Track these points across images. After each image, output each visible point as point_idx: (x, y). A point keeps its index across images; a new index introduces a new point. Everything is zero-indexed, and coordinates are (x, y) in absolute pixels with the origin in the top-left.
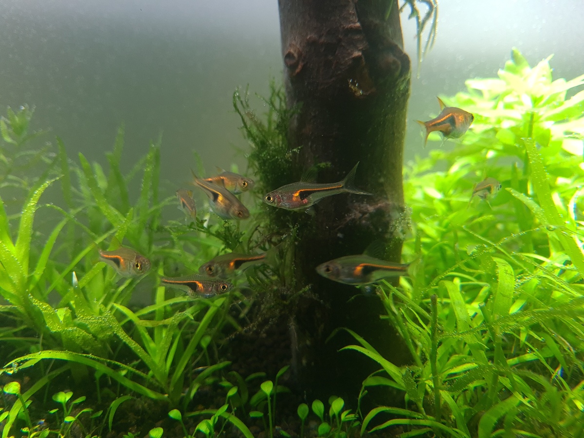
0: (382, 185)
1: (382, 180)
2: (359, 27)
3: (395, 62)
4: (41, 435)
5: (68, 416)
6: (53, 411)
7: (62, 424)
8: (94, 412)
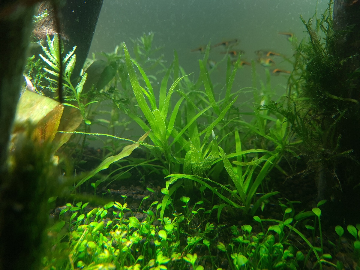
4: (180, 219)
5: (193, 210)
6: (184, 207)
7: (189, 215)
8: (206, 210)
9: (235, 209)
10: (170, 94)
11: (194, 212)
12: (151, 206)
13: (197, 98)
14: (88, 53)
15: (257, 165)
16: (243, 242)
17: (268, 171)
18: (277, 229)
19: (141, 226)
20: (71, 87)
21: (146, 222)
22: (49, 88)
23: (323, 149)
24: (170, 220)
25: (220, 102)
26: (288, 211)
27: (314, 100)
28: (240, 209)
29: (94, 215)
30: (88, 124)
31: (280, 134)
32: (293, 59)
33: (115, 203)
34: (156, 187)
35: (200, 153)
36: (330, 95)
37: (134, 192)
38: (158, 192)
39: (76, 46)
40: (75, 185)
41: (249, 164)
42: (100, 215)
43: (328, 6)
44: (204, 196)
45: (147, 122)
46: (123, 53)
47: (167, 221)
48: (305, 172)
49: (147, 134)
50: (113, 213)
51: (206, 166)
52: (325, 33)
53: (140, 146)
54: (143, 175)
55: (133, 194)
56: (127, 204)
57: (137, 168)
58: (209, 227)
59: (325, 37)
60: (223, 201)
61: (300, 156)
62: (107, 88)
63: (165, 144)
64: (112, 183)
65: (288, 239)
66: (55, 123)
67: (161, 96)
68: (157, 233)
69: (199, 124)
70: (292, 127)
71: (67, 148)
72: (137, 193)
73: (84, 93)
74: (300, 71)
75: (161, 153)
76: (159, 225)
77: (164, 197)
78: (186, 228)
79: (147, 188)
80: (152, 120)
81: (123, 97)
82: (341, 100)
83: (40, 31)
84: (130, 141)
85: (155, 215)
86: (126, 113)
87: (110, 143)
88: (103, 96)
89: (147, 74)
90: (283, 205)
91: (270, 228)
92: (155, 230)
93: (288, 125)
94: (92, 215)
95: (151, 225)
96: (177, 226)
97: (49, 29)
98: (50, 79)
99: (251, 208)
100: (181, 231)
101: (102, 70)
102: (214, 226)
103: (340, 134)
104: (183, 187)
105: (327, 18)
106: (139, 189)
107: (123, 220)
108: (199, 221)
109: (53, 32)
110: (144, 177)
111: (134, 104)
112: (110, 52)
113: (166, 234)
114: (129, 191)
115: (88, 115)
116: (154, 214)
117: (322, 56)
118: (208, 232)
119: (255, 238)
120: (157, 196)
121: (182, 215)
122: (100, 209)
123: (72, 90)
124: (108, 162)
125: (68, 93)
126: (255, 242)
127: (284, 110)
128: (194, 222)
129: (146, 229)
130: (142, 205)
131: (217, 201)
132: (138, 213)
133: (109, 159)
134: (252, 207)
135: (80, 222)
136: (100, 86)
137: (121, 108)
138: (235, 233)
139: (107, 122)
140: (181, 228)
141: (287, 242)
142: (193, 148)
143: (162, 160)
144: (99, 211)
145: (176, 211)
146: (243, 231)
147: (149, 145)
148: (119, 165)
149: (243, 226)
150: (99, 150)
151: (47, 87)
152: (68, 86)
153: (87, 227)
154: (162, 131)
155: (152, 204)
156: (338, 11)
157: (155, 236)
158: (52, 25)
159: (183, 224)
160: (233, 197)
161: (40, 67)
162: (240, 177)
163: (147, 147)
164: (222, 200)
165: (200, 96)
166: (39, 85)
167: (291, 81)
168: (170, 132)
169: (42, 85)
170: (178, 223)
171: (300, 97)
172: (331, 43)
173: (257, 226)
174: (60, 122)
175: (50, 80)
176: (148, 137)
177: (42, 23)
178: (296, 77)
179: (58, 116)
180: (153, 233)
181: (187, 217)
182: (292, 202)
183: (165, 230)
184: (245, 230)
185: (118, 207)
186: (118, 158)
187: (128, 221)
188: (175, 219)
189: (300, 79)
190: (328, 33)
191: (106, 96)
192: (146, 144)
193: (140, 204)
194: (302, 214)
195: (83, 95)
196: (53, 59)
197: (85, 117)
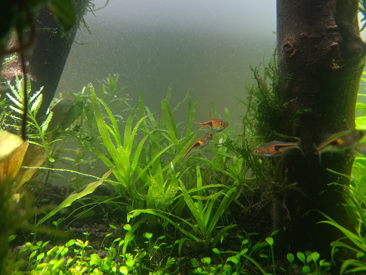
0: (345, 123)
1: (345, 120)
2: (336, 27)
3: (359, 49)
4: (142, 254)
5: (155, 246)
6: (146, 242)
7: (152, 250)
8: (168, 245)
9: (196, 244)
10: (134, 133)
11: (156, 247)
12: (114, 242)
13: (161, 136)
14: (54, 93)
15: (215, 199)
16: (201, 273)
17: (227, 205)
18: (234, 260)
19: (102, 262)
20: (36, 125)
21: (107, 259)
22: (13, 127)
23: (273, 182)
24: (132, 256)
25: (182, 139)
26: (245, 242)
27: (265, 139)
28: (201, 243)
29: (55, 253)
30: (51, 162)
31: (237, 170)
32: (247, 102)
33: (76, 241)
34: (120, 225)
35: (163, 188)
36: (277, 134)
37: (97, 230)
38: (121, 229)
39: (43, 87)
40: (35, 223)
41: (208, 198)
42: (60, 254)
43: (273, 56)
44: (166, 232)
45: (112, 160)
46: (90, 93)
47: (129, 257)
48: (259, 204)
49: (111, 171)
50: (74, 251)
51: (169, 201)
52: (271, 79)
53: (104, 182)
54: (106, 212)
55: (96, 232)
56: (89, 241)
57: (101, 206)
58: (170, 262)
59: (272, 83)
60: (184, 236)
61: (254, 190)
62: (72, 127)
63: (129, 181)
64: (74, 222)
65: (244, 268)
66: (18, 161)
67: (126, 135)
68: (118, 269)
69: (162, 161)
70: (247, 163)
71: (29, 186)
72: (100, 231)
73: (49, 132)
74: (253, 112)
75: (126, 190)
76: (121, 262)
77: (127, 234)
78: (148, 264)
79: (110, 225)
80: (117, 157)
81: (89, 136)
82: (286, 138)
83: (8, 72)
84: (93, 177)
85: (118, 252)
86: (91, 151)
87: (74, 181)
88: (68, 134)
89: (114, 114)
90: (240, 237)
91: (228, 260)
92: (116, 267)
93: (244, 161)
94: (52, 253)
95: (112, 262)
96: (139, 261)
97: (17, 70)
98: (15, 117)
99: (212, 242)
100: (142, 266)
101: (68, 109)
102: (175, 260)
103: (287, 168)
104: (147, 223)
105: (273, 67)
106: (102, 226)
107: (85, 258)
108: (161, 257)
109: (21, 73)
110: (108, 214)
111: (100, 142)
112: (77, 93)
113: (127, 270)
114: (92, 229)
115: (52, 153)
116: (116, 250)
117: (270, 99)
118: (169, 267)
119: (213, 269)
120: (120, 233)
121: (144, 250)
122: (61, 247)
123: (37, 129)
124: (71, 199)
125: (33, 131)
126: (212, 273)
127: (239, 148)
128: (156, 258)
129: (107, 265)
130: (104, 243)
131: (179, 235)
132: (100, 250)
133: (72, 197)
134: (212, 240)
135: (40, 261)
136: (65, 124)
137: (86, 146)
138: (195, 266)
139: (73, 160)
140: (143, 264)
141: (244, 271)
142: (153, 181)
143: (126, 197)
144: (60, 249)
145: (138, 247)
146: (203, 263)
147: (113, 182)
148: (83, 203)
149: (203, 258)
150: (63, 189)
151: (11, 125)
152: (33, 124)
153: (47, 266)
154: (126, 167)
155: (115, 241)
156: (280, 61)
157: (117, 272)
158: (20, 67)
159: (145, 260)
160: (195, 232)
161: (5, 106)
162: (200, 211)
163: (111, 183)
164: (184, 234)
165: (164, 135)
166: (3, 123)
167: (246, 121)
168: (134, 168)
169: (7, 123)
170: (140, 258)
171: (254, 136)
172: (276, 88)
173: (216, 258)
174: (24, 159)
175: (16, 119)
176: (112, 174)
177: (10, 64)
178: (250, 118)
179: (22, 153)
180: (114, 269)
181: (149, 253)
182: (250, 234)
183: (126, 266)
184: (205, 263)
185: (80, 245)
186: (81, 195)
187: (89, 258)
188: (137, 255)
189: (253, 119)
190: (274, 80)
191: (71, 134)
192: (110, 181)
193: (102, 242)
194: (259, 245)
195: (48, 133)
196: (20, 98)
197: (49, 154)
